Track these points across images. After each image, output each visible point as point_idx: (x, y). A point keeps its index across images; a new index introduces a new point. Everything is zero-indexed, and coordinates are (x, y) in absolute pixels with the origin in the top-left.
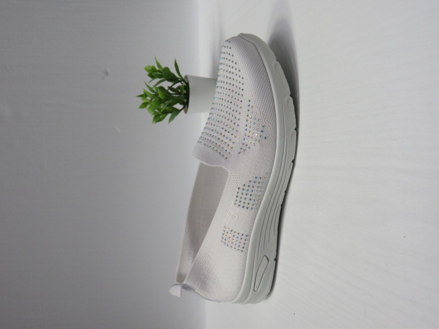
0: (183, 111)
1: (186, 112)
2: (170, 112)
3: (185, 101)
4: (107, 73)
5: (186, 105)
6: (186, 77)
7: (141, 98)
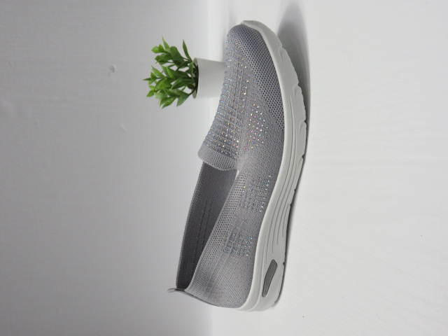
0: (191, 96)
1: (195, 97)
2: (178, 96)
3: (194, 84)
4: (113, 69)
5: (195, 89)
6: (196, 60)
7: (148, 82)
